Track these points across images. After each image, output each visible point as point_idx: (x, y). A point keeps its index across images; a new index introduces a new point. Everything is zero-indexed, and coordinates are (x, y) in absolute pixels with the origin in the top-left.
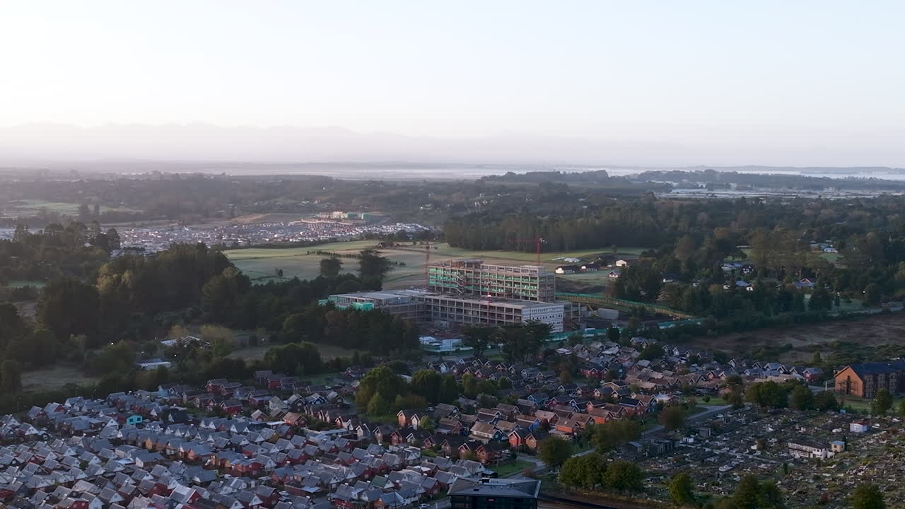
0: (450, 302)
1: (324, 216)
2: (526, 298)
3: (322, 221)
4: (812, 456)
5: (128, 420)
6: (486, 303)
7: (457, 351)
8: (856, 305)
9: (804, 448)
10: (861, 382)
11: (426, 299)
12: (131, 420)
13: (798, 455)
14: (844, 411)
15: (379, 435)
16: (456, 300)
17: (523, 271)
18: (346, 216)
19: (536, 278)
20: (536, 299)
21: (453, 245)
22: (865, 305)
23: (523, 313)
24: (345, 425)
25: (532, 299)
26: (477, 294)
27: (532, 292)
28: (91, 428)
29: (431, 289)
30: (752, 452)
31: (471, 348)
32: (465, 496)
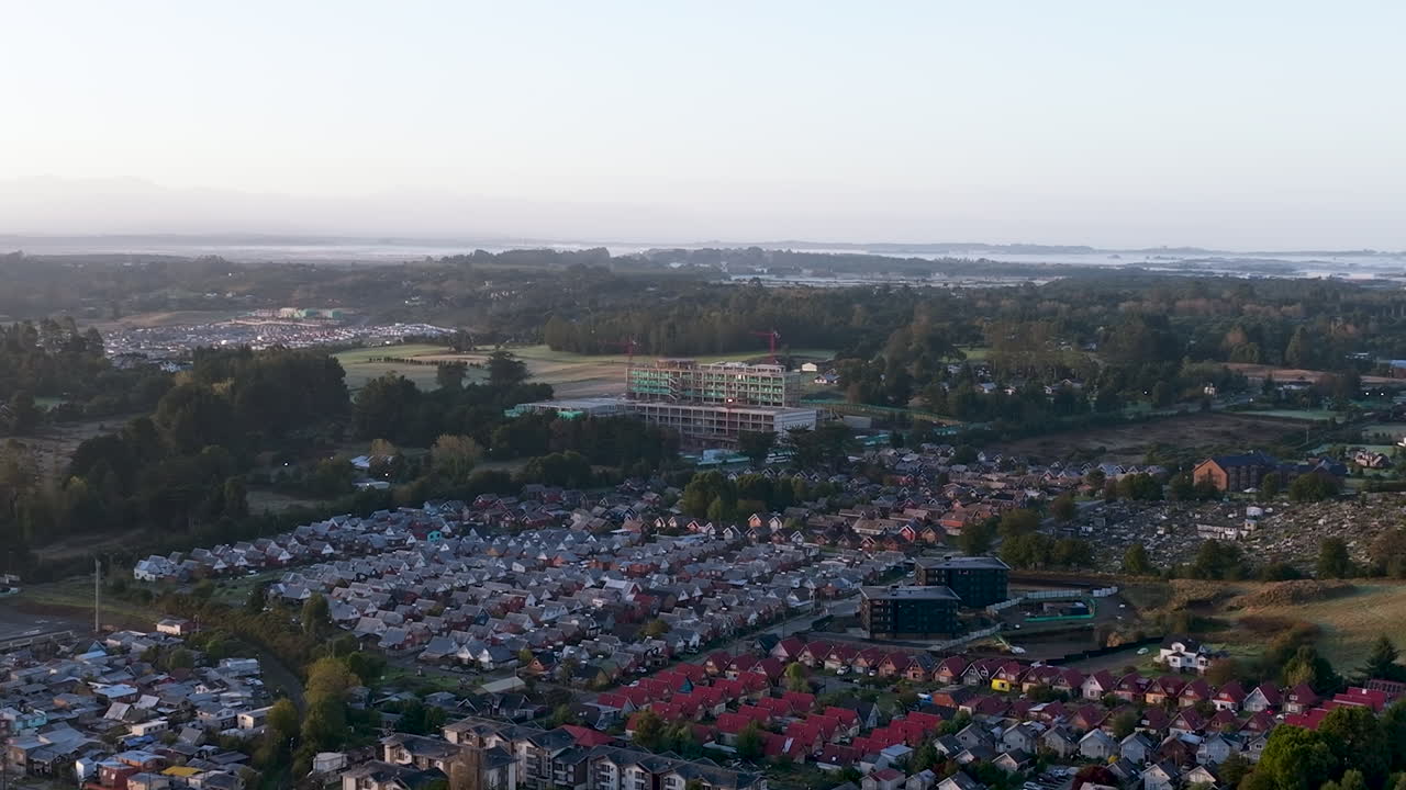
0: (672, 410)
1: (265, 314)
2: (767, 403)
3: (267, 322)
4: (1223, 536)
5: (429, 537)
6: (725, 410)
7: (725, 463)
8: (1144, 407)
9: (1215, 529)
10: (1224, 475)
11: (638, 407)
12: (432, 537)
13: (1208, 536)
14: (1227, 500)
15: (754, 536)
16: (680, 407)
17: (759, 370)
18: (303, 314)
19: (781, 379)
20: (780, 404)
21: (556, 348)
22: (1156, 407)
23: (776, 420)
24: (704, 530)
25: (775, 404)
26: (698, 401)
27: (775, 395)
28: (391, 546)
29: (632, 395)
30: (1160, 536)
31: (747, 459)
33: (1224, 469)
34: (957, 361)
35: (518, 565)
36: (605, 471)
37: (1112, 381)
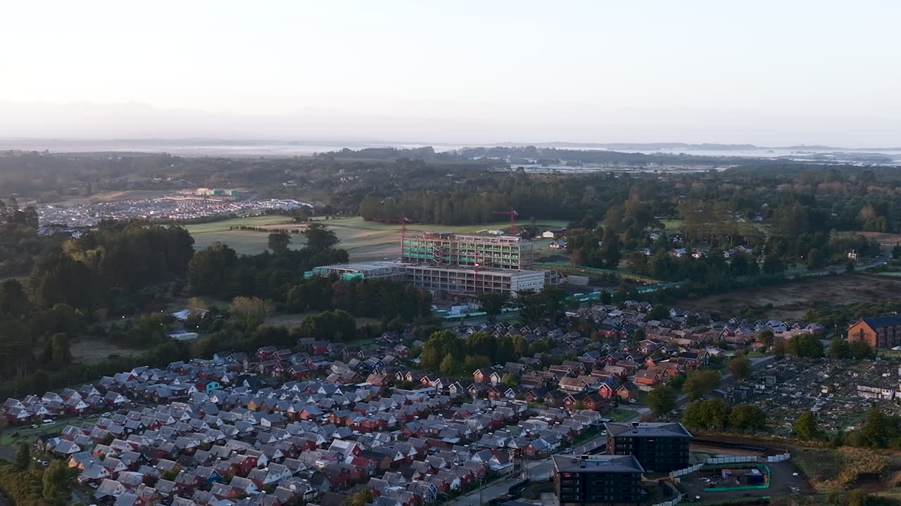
0: (433, 271)
1: (188, 193)
2: (507, 267)
3: (188, 198)
4: (880, 396)
5: (208, 386)
6: (473, 272)
7: (468, 317)
8: (801, 269)
9: (873, 390)
10: (874, 334)
11: (408, 269)
12: (210, 387)
13: (867, 396)
14: (879, 359)
15: (474, 391)
16: (439, 270)
17: (501, 240)
18: (212, 192)
19: (517, 248)
20: (517, 267)
21: (368, 219)
22: (810, 269)
23: (512, 281)
24: (434, 384)
25: (513, 267)
26: (454, 264)
27: (513, 261)
28: (174, 395)
29: (405, 259)
30: (825, 395)
31: (485, 313)
32: (628, 438)
33: (874, 329)
34: (658, 229)
35: (265, 421)
36: (368, 325)
37: (776, 248)
